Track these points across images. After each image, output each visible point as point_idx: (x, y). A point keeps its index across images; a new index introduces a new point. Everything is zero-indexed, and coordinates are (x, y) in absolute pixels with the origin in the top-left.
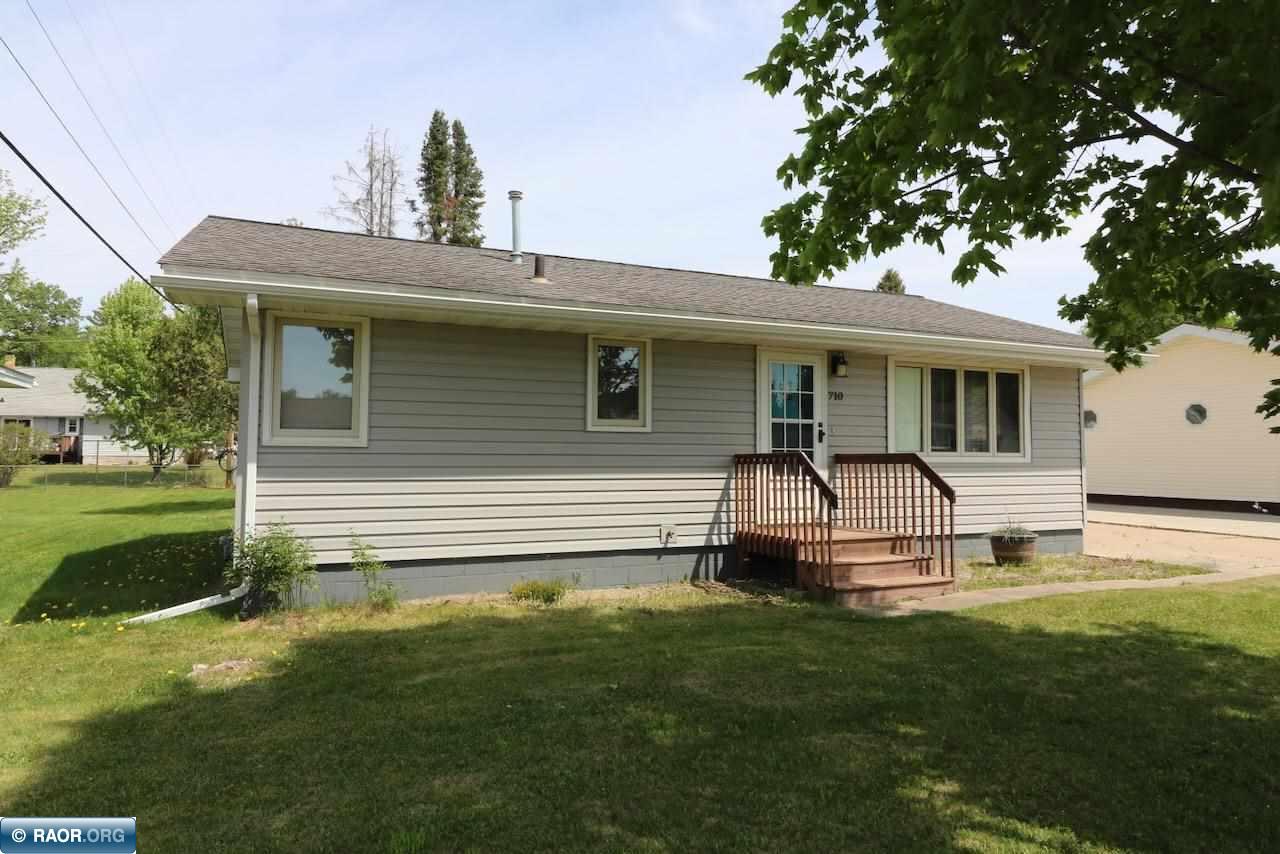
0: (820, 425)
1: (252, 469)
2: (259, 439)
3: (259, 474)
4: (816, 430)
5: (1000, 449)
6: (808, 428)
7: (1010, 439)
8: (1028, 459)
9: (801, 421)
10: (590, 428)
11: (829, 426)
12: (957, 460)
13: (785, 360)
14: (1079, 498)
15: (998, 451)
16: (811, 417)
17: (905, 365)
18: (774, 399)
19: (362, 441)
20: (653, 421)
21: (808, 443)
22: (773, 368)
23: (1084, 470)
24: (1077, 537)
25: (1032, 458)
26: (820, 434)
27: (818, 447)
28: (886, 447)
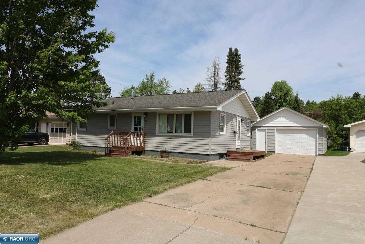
0: (142, 127)
1: (77, 133)
2: (78, 129)
4: (141, 128)
5: (185, 132)
6: (140, 128)
7: (188, 130)
8: (190, 135)
9: (139, 126)
10: (108, 128)
11: (144, 127)
12: (173, 135)
13: (137, 115)
14: (208, 146)
15: (184, 133)
16: (141, 126)
17: (161, 114)
18: (135, 122)
19: (85, 130)
20: (116, 126)
21: (140, 131)
22: (135, 117)
23: (210, 138)
24: (207, 156)
25: (193, 135)
26: (142, 129)
27: (142, 131)
28: (155, 131)
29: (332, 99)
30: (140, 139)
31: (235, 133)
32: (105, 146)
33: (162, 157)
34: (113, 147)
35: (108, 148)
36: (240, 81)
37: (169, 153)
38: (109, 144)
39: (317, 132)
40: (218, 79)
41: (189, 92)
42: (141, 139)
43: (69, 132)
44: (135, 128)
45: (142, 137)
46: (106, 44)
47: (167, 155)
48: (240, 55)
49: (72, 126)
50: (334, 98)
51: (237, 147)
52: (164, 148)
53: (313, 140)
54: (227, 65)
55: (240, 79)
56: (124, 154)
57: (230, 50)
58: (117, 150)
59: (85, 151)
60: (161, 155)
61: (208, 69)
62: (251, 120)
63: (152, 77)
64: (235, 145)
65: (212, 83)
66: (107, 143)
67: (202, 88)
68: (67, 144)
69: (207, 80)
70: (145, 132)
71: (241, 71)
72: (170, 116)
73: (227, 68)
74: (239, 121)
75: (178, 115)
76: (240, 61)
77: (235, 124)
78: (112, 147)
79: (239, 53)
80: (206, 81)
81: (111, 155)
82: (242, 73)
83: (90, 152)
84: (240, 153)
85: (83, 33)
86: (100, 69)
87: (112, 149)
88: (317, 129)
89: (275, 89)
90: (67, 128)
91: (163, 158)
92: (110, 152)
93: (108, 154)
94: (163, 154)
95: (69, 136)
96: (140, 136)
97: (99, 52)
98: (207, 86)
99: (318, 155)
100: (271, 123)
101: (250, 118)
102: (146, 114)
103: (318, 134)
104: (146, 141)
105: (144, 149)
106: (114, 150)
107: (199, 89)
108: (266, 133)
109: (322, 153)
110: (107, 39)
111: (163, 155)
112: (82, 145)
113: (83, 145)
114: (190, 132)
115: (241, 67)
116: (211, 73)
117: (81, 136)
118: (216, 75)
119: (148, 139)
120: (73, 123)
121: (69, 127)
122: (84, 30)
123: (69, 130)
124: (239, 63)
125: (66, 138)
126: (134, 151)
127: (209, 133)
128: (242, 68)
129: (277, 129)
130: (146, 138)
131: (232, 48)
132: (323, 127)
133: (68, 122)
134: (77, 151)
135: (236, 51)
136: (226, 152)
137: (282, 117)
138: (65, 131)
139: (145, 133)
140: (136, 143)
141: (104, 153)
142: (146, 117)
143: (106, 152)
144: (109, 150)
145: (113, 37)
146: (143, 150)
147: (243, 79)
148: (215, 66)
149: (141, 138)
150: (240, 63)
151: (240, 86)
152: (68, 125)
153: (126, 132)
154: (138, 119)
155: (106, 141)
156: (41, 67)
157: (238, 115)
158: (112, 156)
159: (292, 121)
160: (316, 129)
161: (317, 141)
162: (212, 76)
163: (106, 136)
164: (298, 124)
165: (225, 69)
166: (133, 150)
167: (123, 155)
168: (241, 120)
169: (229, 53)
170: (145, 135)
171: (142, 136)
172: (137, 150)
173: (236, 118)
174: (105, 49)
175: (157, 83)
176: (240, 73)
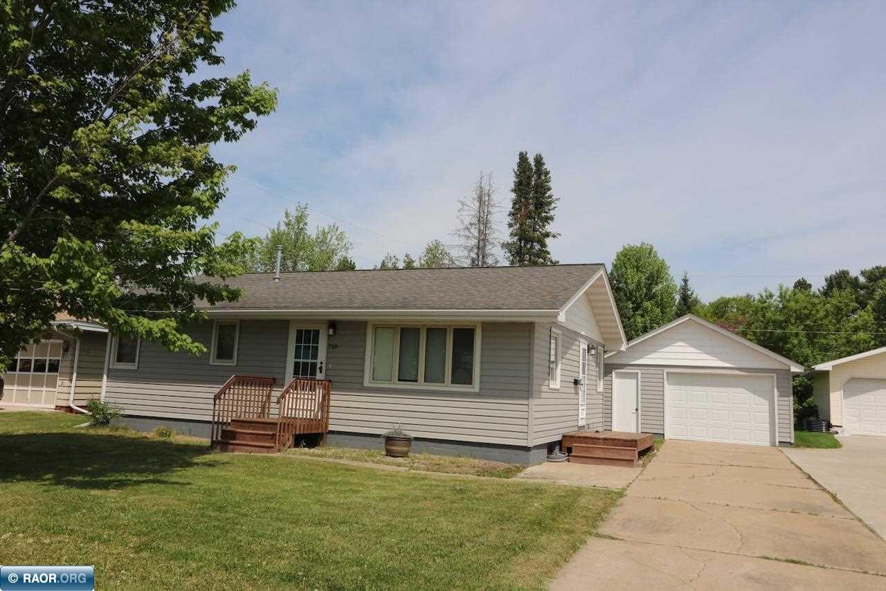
0: (321, 363)
1: (105, 377)
3: (108, 379)
4: (319, 366)
5: (453, 381)
6: (314, 366)
8: (477, 389)
9: (310, 361)
10: (211, 363)
11: (327, 364)
12: (417, 387)
13: (304, 327)
14: (525, 422)
15: (452, 383)
16: (316, 358)
17: (382, 327)
18: (298, 349)
19: (136, 368)
20: (237, 361)
21: (313, 373)
22: (299, 332)
23: (530, 400)
24: (523, 452)
25: (480, 389)
26: (321, 368)
27: (319, 376)
28: (362, 377)
29: (764, 294)
30: (313, 398)
31: (576, 382)
32: (210, 419)
33: (390, 453)
34: (232, 421)
35: (221, 423)
36: (548, 241)
37: (408, 440)
38: (223, 411)
39: (775, 384)
40: (487, 232)
41: (409, 266)
42: (315, 400)
43: (68, 370)
44: (297, 365)
45: (319, 392)
46: (250, 116)
47: (406, 449)
48: (547, 173)
49: (77, 353)
50: (770, 293)
51: (581, 423)
52: (397, 426)
53: (764, 405)
54: (513, 196)
55: (547, 235)
56: (273, 445)
57: (523, 158)
58: (249, 431)
59: (132, 434)
60: (388, 447)
61: (463, 204)
62: (603, 347)
63: (300, 219)
64: (575, 418)
65: (474, 242)
66: (217, 408)
67: (444, 254)
68: (57, 407)
69: (457, 233)
70: (329, 378)
71: (552, 213)
72: (408, 334)
73: (514, 204)
74: (584, 350)
75: (435, 332)
76: (549, 189)
77: (577, 359)
78: (229, 421)
79: (545, 167)
80: (456, 236)
81: (231, 447)
82: (552, 218)
83: (152, 435)
84: (601, 441)
85: (187, 79)
86: (227, 189)
87: (229, 428)
88: (775, 375)
89: (625, 263)
90: (60, 358)
91: (393, 457)
92: (226, 438)
93: (219, 443)
94: (392, 445)
95: (67, 383)
96: (315, 390)
97: (227, 139)
98: (459, 252)
99: (777, 443)
100: (652, 356)
101: (601, 341)
102: (333, 324)
103: (777, 388)
104: (332, 403)
105: (326, 427)
106: (236, 432)
107: (435, 260)
108: (639, 383)
109: (788, 440)
110: (257, 101)
111: (394, 448)
112: (122, 412)
113: (127, 412)
114: (469, 381)
115: (550, 203)
116: (469, 216)
117: (123, 387)
118: (483, 222)
119: (337, 399)
120: (81, 343)
121: (69, 357)
122: (190, 71)
123: (68, 364)
124: (546, 193)
125: (58, 389)
126: (300, 435)
127: (529, 384)
128: (553, 205)
129: (667, 373)
130: (332, 397)
131: (526, 153)
132: (792, 371)
133: (65, 342)
134: (104, 431)
135: (539, 161)
136: (559, 438)
137: (683, 341)
138: (54, 367)
139: (330, 381)
140: (307, 410)
141: (206, 441)
142: (334, 332)
143: (214, 439)
144: (223, 431)
145: (273, 98)
146: (323, 432)
147: (554, 236)
148: (483, 199)
149: (315, 395)
150: (548, 193)
151: (548, 253)
152: (66, 350)
153: (270, 376)
154: (307, 338)
155: (215, 405)
156: (77, 174)
157: (583, 333)
158: (233, 451)
159: (706, 353)
160: (772, 374)
161: (776, 406)
162: (471, 224)
163: (216, 389)
164: (723, 361)
165: (509, 207)
166: (297, 433)
167: (272, 447)
168: (586, 348)
169: (520, 165)
170: (330, 385)
171: (317, 391)
172: (309, 432)
173: (578, 343)
174: (244, 131)
175: (314, 237)
176: (548, 219)
